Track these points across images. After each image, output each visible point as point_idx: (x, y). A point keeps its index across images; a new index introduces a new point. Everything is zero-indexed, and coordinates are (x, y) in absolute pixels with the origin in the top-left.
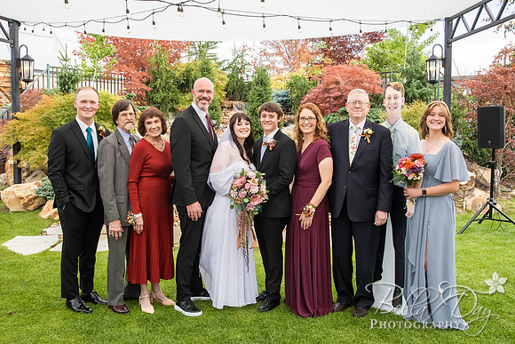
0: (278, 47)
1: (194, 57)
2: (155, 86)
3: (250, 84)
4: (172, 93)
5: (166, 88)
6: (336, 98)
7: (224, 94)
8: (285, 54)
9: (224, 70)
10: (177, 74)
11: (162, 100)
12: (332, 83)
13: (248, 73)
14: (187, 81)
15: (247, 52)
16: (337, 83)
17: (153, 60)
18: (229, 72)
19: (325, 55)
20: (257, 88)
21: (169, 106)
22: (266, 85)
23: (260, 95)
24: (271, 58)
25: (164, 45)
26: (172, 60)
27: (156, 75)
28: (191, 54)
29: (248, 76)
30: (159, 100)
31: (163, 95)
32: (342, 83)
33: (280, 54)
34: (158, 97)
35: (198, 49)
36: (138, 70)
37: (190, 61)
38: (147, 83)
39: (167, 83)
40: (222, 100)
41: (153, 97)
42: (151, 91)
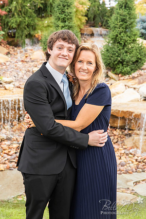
2: (10, 11)
4: (29, 17)
5: (22, 12)
7: (84, 19)
11: (19, 25)
14: (45, 5)
20: (121, 11)
21: (26, 32)
22: (130, 9)
23: (123, 20)
30: (14, 26)
31: (19, 20)
34: (14, 21)
39: (23, 7)
40: (82, 27)
41: (8, 22)
42: (6, 16)
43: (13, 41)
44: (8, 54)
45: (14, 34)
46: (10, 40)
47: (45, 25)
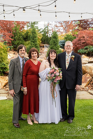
0: (61, 24)
1: (29, 28)
2: (15, 39)
3: (50, 37)
4: (21, 41)
5: (19, 39)
6: (83, 43)
7: (41, 41)
8: (64, 26)
9: (41, 32)
10: (23, 34)
11: (18, 44)
12: (82, 37)
13: (50, 34)
14: (27, 37)
15: (50, 25)
16: (84, 37)
17: (14, 29)
18: (43, 33)
19: (79, 26)
20: (53, 39)
22: (56, 38)
23: (54, 42)
24: (59, 28)
25: (18, 23)
26: (21, 29)
27: (15, 34)
28: (28, 26)
29: (50, 35)
30: (16, 44)
31: (18, 42)
32: (86, 37)
33: (62, 26)
35: (31, 24)
36: (8, 33)
37: (28, 29)
38: (12, 37)
39: (19, 37)
40: (40, 44)
41: (14, 43)
42: (13, 41)
43: (16, 49)
44: (14, 54)
45: (16, 47)
46: (15, 49)
47: (27, 43)
